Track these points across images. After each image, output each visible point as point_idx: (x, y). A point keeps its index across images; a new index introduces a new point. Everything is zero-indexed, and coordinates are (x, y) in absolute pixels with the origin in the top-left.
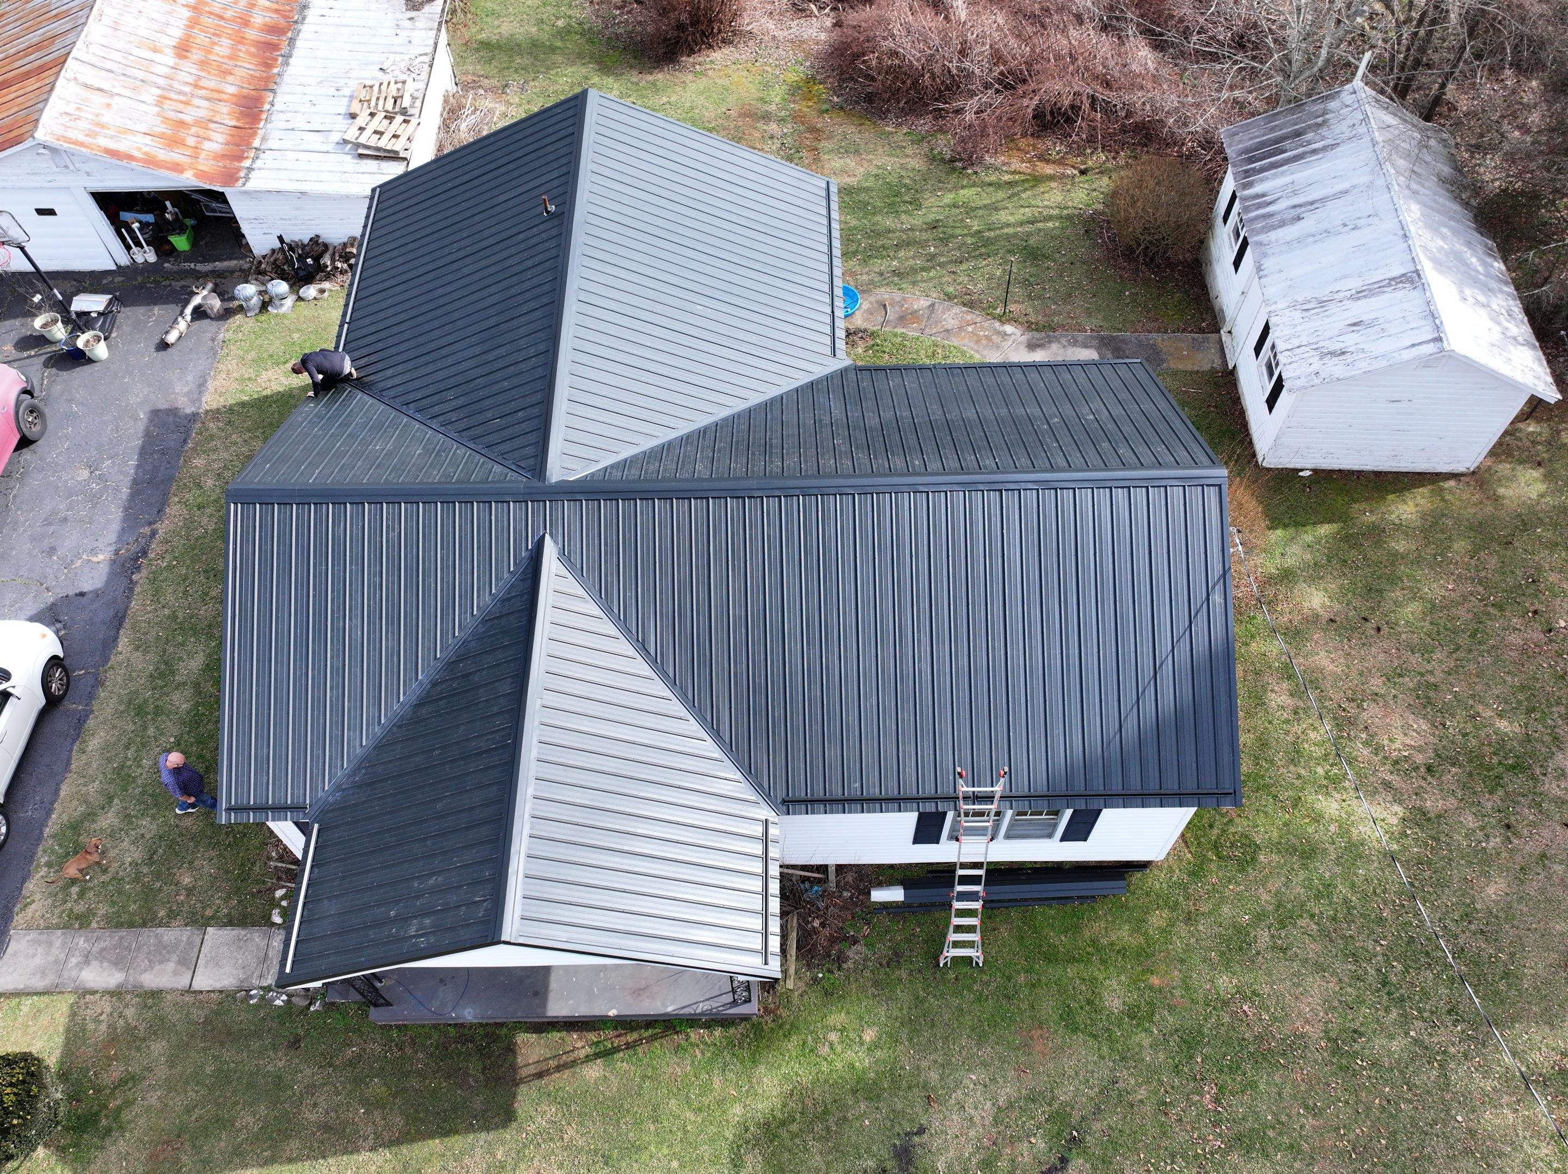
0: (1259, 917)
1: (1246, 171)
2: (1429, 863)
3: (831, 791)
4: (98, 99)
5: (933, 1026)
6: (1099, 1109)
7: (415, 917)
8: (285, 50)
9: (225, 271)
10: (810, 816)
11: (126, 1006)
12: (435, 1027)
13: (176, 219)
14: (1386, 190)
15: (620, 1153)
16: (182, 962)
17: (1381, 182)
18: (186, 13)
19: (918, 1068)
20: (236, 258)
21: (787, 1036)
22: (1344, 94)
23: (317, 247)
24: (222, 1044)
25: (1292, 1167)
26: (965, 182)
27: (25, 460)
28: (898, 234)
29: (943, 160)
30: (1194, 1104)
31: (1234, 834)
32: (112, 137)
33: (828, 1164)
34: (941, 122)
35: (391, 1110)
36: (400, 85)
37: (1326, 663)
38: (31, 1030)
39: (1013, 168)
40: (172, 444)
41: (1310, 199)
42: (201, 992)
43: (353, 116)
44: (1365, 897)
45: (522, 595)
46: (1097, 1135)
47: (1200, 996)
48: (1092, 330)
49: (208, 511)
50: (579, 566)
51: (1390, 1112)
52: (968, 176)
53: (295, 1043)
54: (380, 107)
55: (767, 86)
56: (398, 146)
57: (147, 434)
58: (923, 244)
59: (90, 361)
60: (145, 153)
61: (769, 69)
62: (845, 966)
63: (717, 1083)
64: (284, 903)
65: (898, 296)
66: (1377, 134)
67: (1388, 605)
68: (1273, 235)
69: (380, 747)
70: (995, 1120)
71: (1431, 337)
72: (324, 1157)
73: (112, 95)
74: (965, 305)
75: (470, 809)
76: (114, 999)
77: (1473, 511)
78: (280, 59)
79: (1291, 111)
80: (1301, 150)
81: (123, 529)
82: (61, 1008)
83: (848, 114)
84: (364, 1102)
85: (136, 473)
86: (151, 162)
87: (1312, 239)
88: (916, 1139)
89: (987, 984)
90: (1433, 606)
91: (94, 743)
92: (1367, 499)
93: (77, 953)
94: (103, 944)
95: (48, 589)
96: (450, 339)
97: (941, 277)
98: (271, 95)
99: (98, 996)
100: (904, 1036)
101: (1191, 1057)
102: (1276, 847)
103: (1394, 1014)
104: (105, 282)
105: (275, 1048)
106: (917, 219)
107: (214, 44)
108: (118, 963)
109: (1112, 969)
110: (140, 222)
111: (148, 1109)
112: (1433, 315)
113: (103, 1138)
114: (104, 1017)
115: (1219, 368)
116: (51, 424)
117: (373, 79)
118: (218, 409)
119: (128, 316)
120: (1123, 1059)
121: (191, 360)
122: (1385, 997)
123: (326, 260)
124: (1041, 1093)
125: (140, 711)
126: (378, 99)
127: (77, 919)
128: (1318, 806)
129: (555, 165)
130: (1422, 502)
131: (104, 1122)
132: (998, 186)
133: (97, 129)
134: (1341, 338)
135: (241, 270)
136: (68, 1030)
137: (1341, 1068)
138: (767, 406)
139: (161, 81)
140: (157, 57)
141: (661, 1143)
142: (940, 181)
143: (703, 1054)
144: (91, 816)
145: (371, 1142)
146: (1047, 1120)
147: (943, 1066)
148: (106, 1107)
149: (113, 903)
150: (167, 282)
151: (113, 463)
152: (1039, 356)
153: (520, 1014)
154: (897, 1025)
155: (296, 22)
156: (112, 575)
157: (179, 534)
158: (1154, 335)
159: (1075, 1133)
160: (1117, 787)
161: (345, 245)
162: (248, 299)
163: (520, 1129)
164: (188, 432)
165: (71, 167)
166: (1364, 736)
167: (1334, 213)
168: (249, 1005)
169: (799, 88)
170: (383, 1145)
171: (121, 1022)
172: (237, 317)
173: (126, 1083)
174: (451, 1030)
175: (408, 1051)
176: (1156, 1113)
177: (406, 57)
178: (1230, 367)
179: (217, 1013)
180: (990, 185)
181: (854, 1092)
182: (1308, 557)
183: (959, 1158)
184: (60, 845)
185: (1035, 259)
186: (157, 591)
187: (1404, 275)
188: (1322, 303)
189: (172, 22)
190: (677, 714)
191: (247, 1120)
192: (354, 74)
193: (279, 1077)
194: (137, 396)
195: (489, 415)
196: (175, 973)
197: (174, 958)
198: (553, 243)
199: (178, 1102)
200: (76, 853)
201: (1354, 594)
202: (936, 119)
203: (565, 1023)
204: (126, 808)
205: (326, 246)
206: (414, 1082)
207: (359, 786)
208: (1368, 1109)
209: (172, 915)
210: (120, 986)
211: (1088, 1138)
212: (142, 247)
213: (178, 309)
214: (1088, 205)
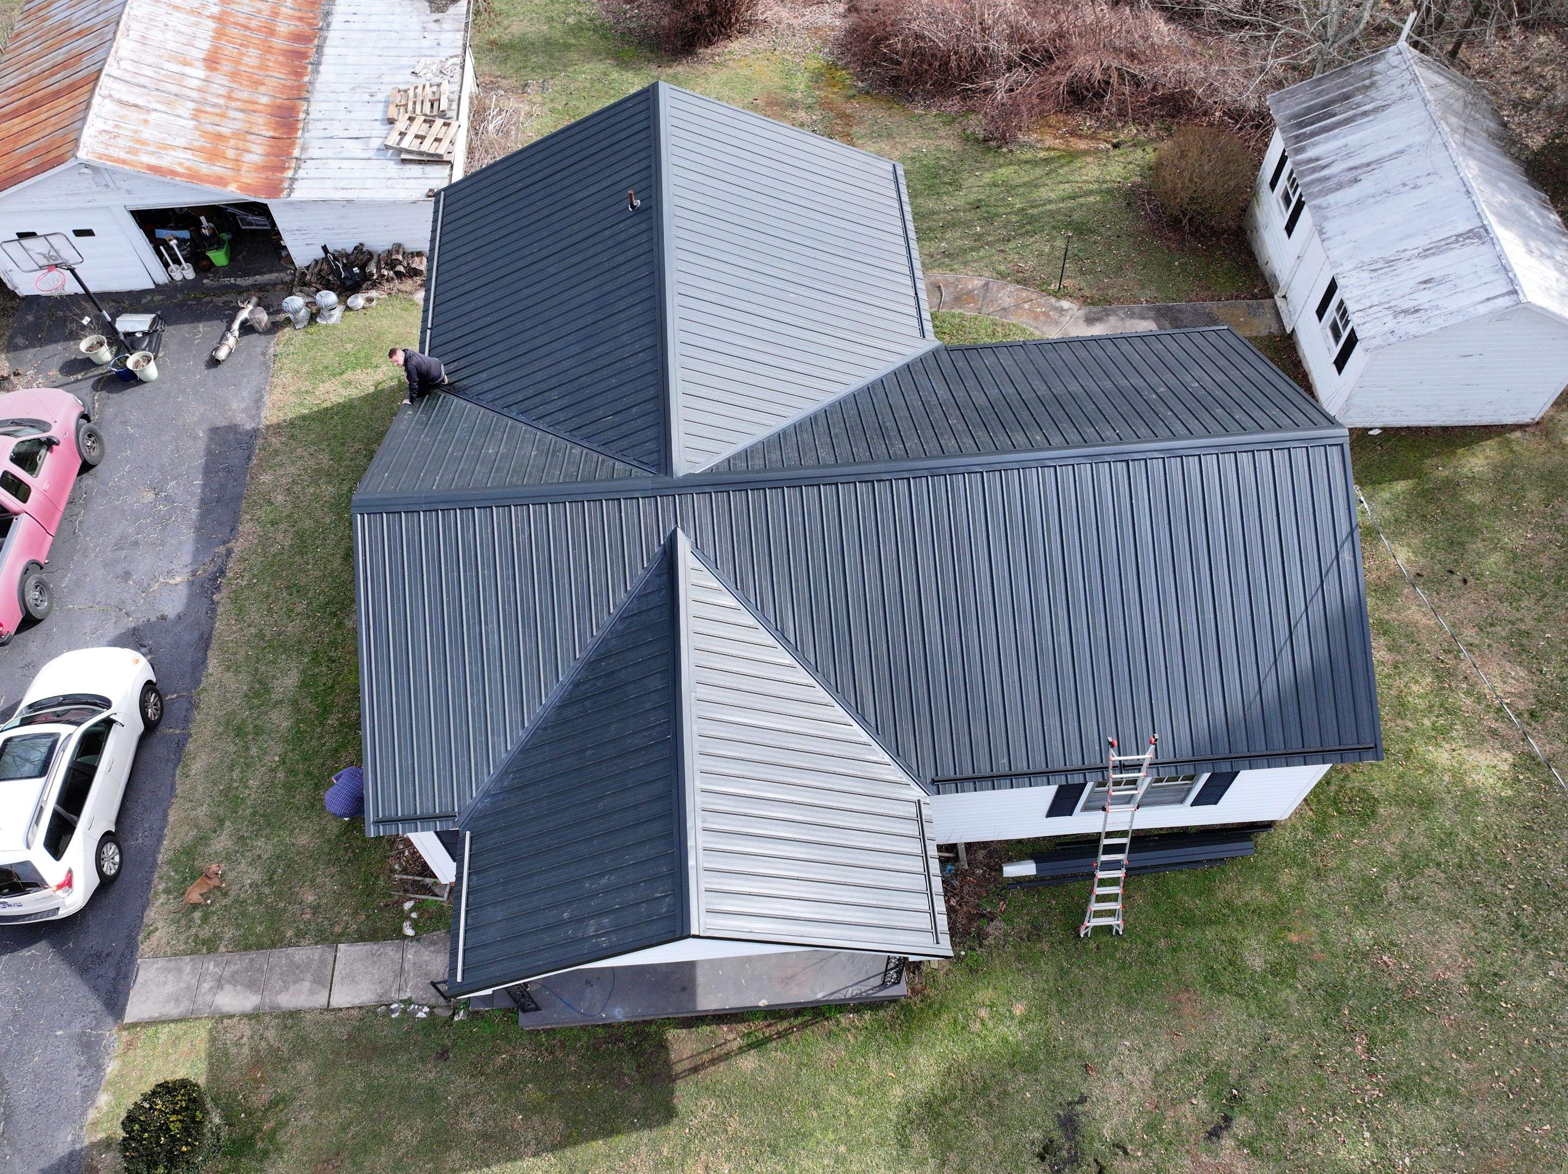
0: (1386, 869)
1: (1297, 137)
2: (1545, 806)
3: (979, 768)
4: (134, 115)
5: (1081, 995)
6: (1255, 1066)
7: (592, 917)
8: (313, 58)
9: (266, 284)
10: (960, 794)
11: (266, 1028)
12: (583, 1028)
13: (213, 234)
14: (1444, 149)
15: (786, 1141)
16: (318, 981)
17: (1437, 140)
18: (212, 25)
19: (1071, 1038)
20: (277, 271)
21: (937, 1014)
22: (1389, 56)
23: (361, 255)
24: (369, 1060)
25: (1452, 1111)
26: (1002, 161)
27: (87, 486)
28: (942, 216)
29: (976, 140)
30: (1348, 1055)
31: (1351, 789)
32: (153, 153)
33: (994, 1138)
34: (969, 103)
35: (549, 1114)
36: (434, 89)
37: (1418, 617)
38: (173, 1057)
39: (1047, 144)
40: (236, 461)
41: (1365, 160)
42: (340, 1009)
43: (391, 122)
44: (1487, 843)
45: (660, 590)
46: (1256, 1092)
47: (1338, 949)
48: (1147, 301)
49: (283, 527)
50: (712, 559)
51: (1541, 1051)
52: (1004, 154)
53: (443, 1054)
54: (418, 111)
55: (789, 74)
56: (442, 149)
57: (209, 452)
58: (969, 224)
59: (141, 382)
60: (187, 168)
61: (787, 56)
62: (986, 942)
63: (874, 1065)
64: (414, 915)
65: (951, 277)
66: (1428, 93)
67: (1471, 557)
68: (1331, 198)
69: (525, 750)
70: (1154, 1083)
71: (1505, 290)
72: (488, 1166)
73: (148, 111)
74: (1018, 283)
75: (636, 806)
76: (253, 1021)
77: (1541, 460)
78: (310, 67)
79: (1338, 75)
80: (1351, 113)
81: (197, 549)
82: (200, 1034)
83: (876, 98)
84: (522, 1109)
85: (203, 492)
86: (194, 177)
87: (1372, 200)
88: (1079, 1108)
89: (1129, 951)
90: (1515, 555)
91: (196, 767)
92: (1438, 454)
93: (209, 978)
94: (233, 968)
95: (128, 614)
96: (546, 339)
97: (990, 256)
98: (306, 104)
99: (235, 1020)
100: (1054, 1008)
101: (1338, 1010)
102: (1394, 799)
103: (1531, 956)
104: (144, 301)
105: (423, 1060)
106: (958, 200)
107: (243, 54)
108: (252, 985)
109: (1249, 929)
110: (177, 239)
111: (303, 1129)
112: (1506, 269)
113: (261, 1161)
114: (245, 1040)
115: (1276, 333)
116: (109, 448)
117: (406, 83)
118: (278, 424)
119: (173, 334)
120: (1271, 1016)
121: (243, 376)
122: (1520, 939)
123: (372, 268)
124: (1196, 1055)
125: (239, 731)
126: (415, 103)
127: (203, 944)
128: (1429, 757)
129: (634, 159)
130: (1492, 454)
131: (260, 1145)
132: (1034, 163)
133: (138, 146)
134: (1412, 296)
135: (283, 283)
136: (210, 1056)
137: (1486, 1011)
138: (869, 390)
139: (195, 95)
140: (188, 70)
141: (826, 1129)
142: (976, 161)
143: (856, 1038)
144: (203, 840)
145: (533, 1148)
146: (1205, 1081)
147: (1096, 1034)
148: (259, 1130)
149: (239, 926)
150: (208, 299)
151: (177, 483)
152: (1098, 330)
153: (670, 1010)
154: (1045, 997)
155: (321, 29)
156: (192, 598)
157: (255, 552)
158: (1209, 303)
159: (1235, 1092)
160: (1260, 748)
161: (390, 253)
162: (296, 312)
163: (682, 1125)
164: (251, 448)
165: (112, 185)
166: (1464, 686)
167: (1393, 173)
168: (391, 1019)
169: (822, 75)
170: (546, 1150)
171: (263, 1044)
172: (286, 330)
173: (277, 1105)
174: (600, 1030)
175: (560, 1055)
176: (1312, 1068)
177: (437, 60)
178: (1288, 331)
179: (359, 1030)
180: (1027, 162)
181: (1012, 1066)
182: (1387, 514)
183: (1124, 1124)
184: (176, 871)
185: (1081, 233)
186: (240, 610)
187: (1471, 231)
188: (1390, 262)
189: (199, 35)
190: (819, 700)
191: (406, 1135)
192: (386, 79)
193: (431, 1089)
194: (193, 415)
195: (600, 412)
196: (312, 992)
197: (309, 977)
198: (644, 237)
199: (332, 1120)
200: (194, 878)
201: (1437, 547)
202: (964, 99)
203: (714, 1016)
204: (239, 830)
205: (370, 254)
206: (570, 1085)
207: (510, 791)
208: (1519, 1049)
209: (301, 934)
210: (257, 1008)
211: (1248, 1096)
212: (180, 264)
213: (224, 325)
214: (1125, 178)
